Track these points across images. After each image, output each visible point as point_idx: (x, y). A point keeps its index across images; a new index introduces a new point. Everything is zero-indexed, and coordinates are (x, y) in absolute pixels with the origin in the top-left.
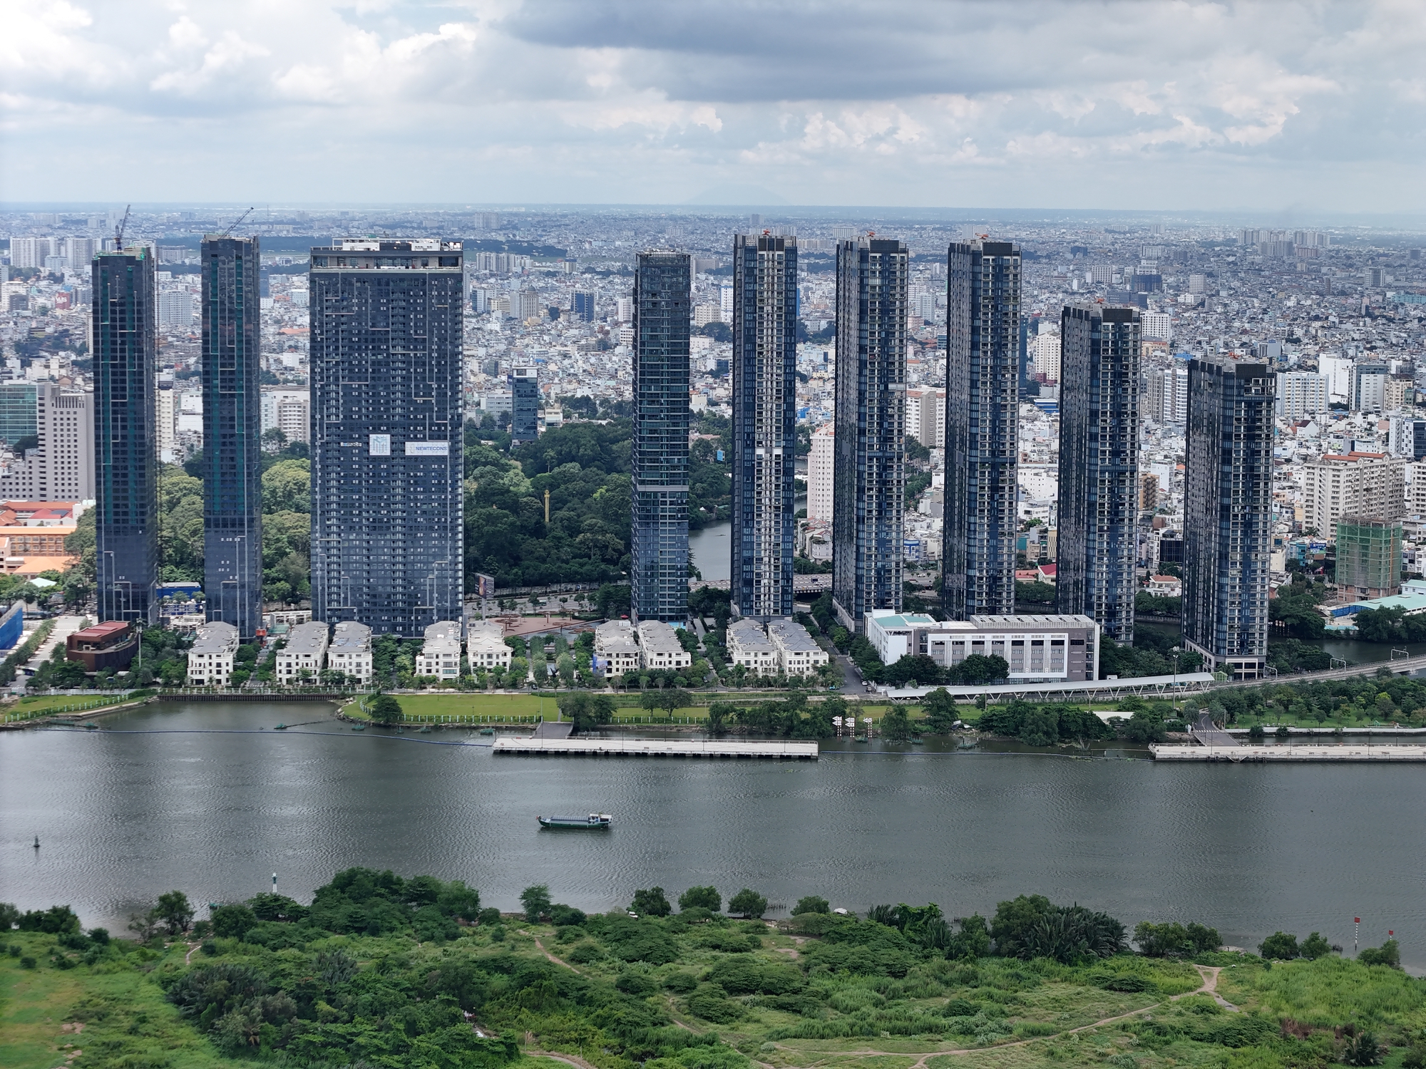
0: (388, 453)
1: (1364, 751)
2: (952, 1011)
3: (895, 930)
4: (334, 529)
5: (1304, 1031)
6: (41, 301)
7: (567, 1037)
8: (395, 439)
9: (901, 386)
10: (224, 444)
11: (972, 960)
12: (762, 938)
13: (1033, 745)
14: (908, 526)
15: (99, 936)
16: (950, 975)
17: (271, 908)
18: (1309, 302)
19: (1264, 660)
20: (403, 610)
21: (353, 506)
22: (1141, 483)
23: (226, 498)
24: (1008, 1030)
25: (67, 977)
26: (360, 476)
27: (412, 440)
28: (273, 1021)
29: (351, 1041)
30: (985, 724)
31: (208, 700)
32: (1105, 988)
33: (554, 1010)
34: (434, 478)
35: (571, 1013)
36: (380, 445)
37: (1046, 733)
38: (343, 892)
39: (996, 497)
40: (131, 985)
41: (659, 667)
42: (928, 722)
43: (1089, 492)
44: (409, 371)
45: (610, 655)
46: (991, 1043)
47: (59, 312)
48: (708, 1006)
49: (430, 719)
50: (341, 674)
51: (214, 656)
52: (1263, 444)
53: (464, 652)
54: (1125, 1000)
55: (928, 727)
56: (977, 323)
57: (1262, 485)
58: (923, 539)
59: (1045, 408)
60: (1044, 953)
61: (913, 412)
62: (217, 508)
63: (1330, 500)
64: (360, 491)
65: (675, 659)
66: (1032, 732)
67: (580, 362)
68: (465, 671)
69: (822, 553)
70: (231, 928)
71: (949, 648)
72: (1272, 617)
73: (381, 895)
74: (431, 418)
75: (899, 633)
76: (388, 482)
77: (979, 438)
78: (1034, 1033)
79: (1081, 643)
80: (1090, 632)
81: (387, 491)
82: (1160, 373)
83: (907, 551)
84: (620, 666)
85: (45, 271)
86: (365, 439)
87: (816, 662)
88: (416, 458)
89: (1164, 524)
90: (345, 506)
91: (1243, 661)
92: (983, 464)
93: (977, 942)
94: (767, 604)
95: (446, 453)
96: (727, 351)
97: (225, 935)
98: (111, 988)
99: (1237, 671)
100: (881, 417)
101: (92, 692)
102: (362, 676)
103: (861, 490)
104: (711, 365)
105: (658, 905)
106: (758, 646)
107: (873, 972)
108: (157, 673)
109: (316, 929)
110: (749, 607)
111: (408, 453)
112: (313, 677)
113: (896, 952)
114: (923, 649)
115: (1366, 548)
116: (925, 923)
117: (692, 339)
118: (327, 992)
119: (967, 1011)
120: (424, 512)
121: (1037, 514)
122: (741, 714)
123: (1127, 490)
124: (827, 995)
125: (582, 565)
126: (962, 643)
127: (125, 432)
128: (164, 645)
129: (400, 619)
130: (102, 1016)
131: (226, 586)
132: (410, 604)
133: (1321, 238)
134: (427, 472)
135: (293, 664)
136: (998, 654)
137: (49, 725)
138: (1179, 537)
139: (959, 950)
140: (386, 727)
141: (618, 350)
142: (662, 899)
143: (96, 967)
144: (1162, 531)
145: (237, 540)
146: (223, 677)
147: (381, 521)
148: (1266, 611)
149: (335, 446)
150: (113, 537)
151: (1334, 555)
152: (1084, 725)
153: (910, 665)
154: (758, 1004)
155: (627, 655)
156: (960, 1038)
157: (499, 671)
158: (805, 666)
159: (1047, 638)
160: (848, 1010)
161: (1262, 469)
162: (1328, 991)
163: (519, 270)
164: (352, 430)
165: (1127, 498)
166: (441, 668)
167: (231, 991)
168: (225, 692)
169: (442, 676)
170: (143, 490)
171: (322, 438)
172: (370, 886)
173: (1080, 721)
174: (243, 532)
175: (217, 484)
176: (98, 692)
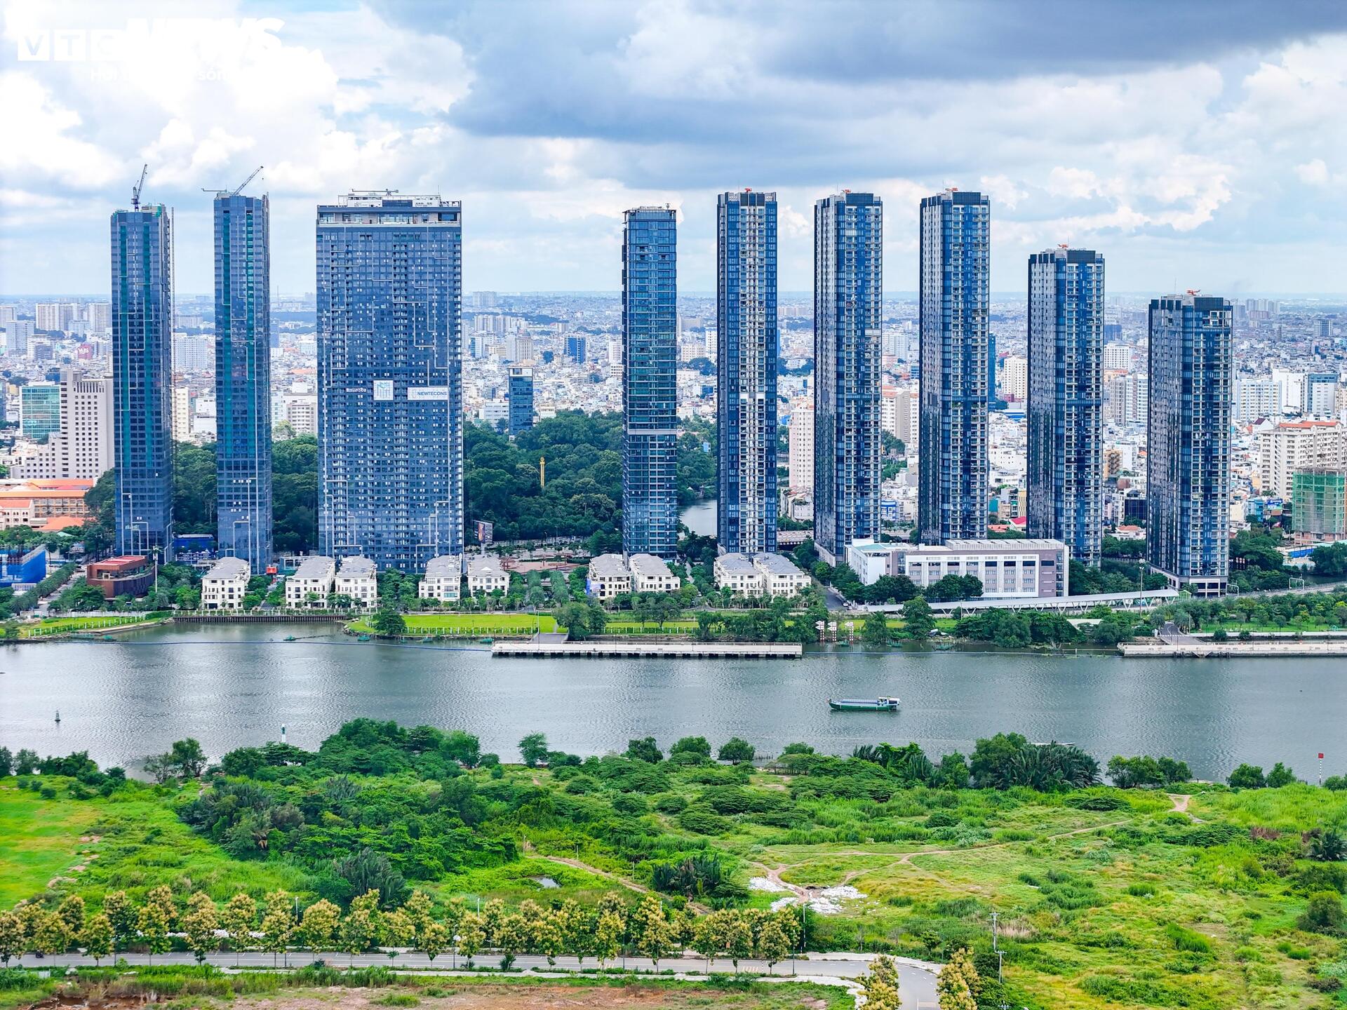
0: (391, 398)
1: (1324, 648)
2: (933, 823)
3: (876, 765)
4: (341, 471)
5: (1272, 834)
6: (64, 353)
7: (564, 844)
8: (397, 385)
9: (877, 332)
10: (236, 390)
11: (952, 788)
12: (751, 777)
13: (1006, 647)
14: (885, 491)
15: (117, 773)
16: (931, 799)
17: (279, 755)
18: (1261, 345)
19: (1225, 580)
20: (406, 548)
21: (358, 448)
22: (1106, 458)
23: (238, 442)
24: (988, 836)
25: (86, 806)
26: (365, 420)
27: (413, 385)
28: (282, 829)
29: (356, 842)
30: (962, 631)
31: (222, 621)
32: (1080, 808)
33: (552, 826)
34: (435, 421)
35: (567, 829)
36: (384, 390)
37: (1020, 636)
38: (349, 739)
39: (969, 434)
40: (146, 810)
41: (649, 589)
42: (905, 630)
43: (1057, 426)
44: (410, 321)
45: (603, 579)
46: (972, 845)
47: (82, 361)
48: (698, 821)
49: (433, 631)
50: (347, 597)
51: (226, 582)
52: (1222, 374)
53: (464, 580)
54: (1099, 816)
55: (907, 634)
56: (948, 269)
57: (1221, 412)
58: (900, 502)
59: (1015, 417)
60: (1022, 782)
61: (889, 411)
62: (230, 451)
63: (1286, 465)
64: (365, 435)
65: (664, 582)
66: (1006, 634)
67: (573, 391)
68: (465, 594)
69: (805, 513)
70: (242, 768)
71: (925, 569)
72: (1233, 555)
73: (385, 742)
74: (432, 364)
75: (878, 555)
76: (391, 426)
77: (951, 378)
78: (1013, 838)
79: (1051, 563)
80: (1059, 553)
81: (390, 434)
82: (1121, 379)
83: (884, 512)
84: (613, 590)
85: (69, 333)
86: (369, 385)
87: (800, 584)
88: (418, 403)
89: (1128, 485)
90: (351, 448)
91: (1207, 581)
92: (955, 403)
93: (956, 774)
94: (751, 542)
95: (446, 398)
96: (712, 381)
97: (236, 774)
98: (126, 812)
99: (1200, 591)
100: (858, 361)
101: (111, 614)
102: (368, 600)
103: (840, 431)
104: (697, 390)
105: (651, 753)
106: (744, 570)
107: (858, 796)
108: (172, 599)
109: (322, 769)
110: (733, 547)
111: (410, 398)
112: (321, 601)
113: (878, 781)
114: (902, 570)
115: (1321, 495)
116: (907, 760)
117: (678, 372)
118: (334, 806)
119: (947, 822)
120: (426, 454)
121: (1010, 481)
122: (728, 623)
123: (1093, 423)
124: (812, 815)
125: (576, 520)
126: (938, 564)
127: (142, 380)
128: (179, 578)
129: (403, 557)
130: (118, 832)
131: (238, 526)
132: (413, 542)
133: (1272, 304)
134: (428, 416)
135: (302, 589)
136: (972, 574)
137: (70, 639)
138: (1143, 497)
139: (940, 779)
140: (390, 638)
141: (609, 381)
142: (654, 749)
143: (112, 797)
144: (1126, 491)
145: (249, 481)
146: (235, 601)
147: (385, 463)
148: (1227, 550)
149: (341, 392)
150: (131, 479)
151: (1290, 511)
152: (1056, 628)
153: (889, 583)
154: (747, 821)
155: (619, 579)
156: (943, 842)
157: (498, 593)
158: (789, 588)
159: (1019, 559)
160: (833, 824)
161: (1221, 398)
162: (1294, 807)
163: (515, 330)
164: (356, 376)
165: (1093, 431)
166: (442, 592)
167: (241, 804)
168: (237, 615)
169: (442, 599)
170: (159, 435)
171: (329, 383)
172: (375, 734)
173: (1052, 625)
174: (253, 475)
175: (229, 429)
176: (117, 614)
